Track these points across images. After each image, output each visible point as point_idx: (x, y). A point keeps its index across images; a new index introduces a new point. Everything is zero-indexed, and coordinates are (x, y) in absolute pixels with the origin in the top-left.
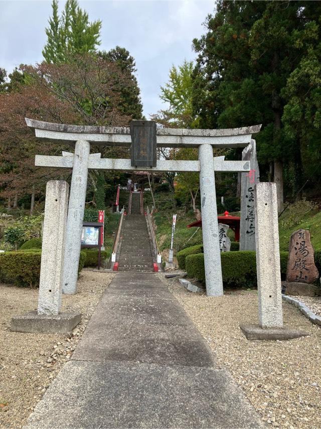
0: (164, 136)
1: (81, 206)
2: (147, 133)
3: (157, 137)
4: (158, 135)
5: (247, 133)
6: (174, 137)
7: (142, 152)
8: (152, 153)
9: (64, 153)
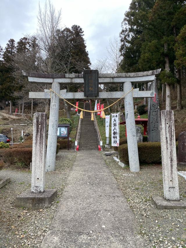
0: (103, 78)
1: (56, 121)
2: (93, 77)
3: (99, 79)
4: (100, 77)
5: (152, 74)
6: (109, 78)
7: (90, 88)
8: (96, 89)
9: (46, 90)
